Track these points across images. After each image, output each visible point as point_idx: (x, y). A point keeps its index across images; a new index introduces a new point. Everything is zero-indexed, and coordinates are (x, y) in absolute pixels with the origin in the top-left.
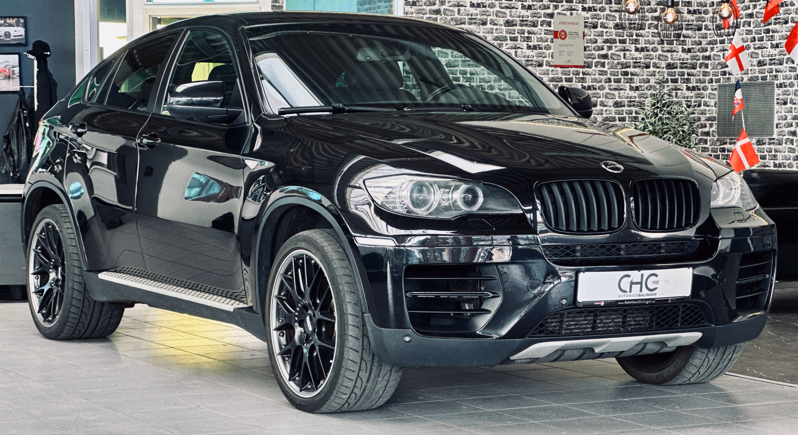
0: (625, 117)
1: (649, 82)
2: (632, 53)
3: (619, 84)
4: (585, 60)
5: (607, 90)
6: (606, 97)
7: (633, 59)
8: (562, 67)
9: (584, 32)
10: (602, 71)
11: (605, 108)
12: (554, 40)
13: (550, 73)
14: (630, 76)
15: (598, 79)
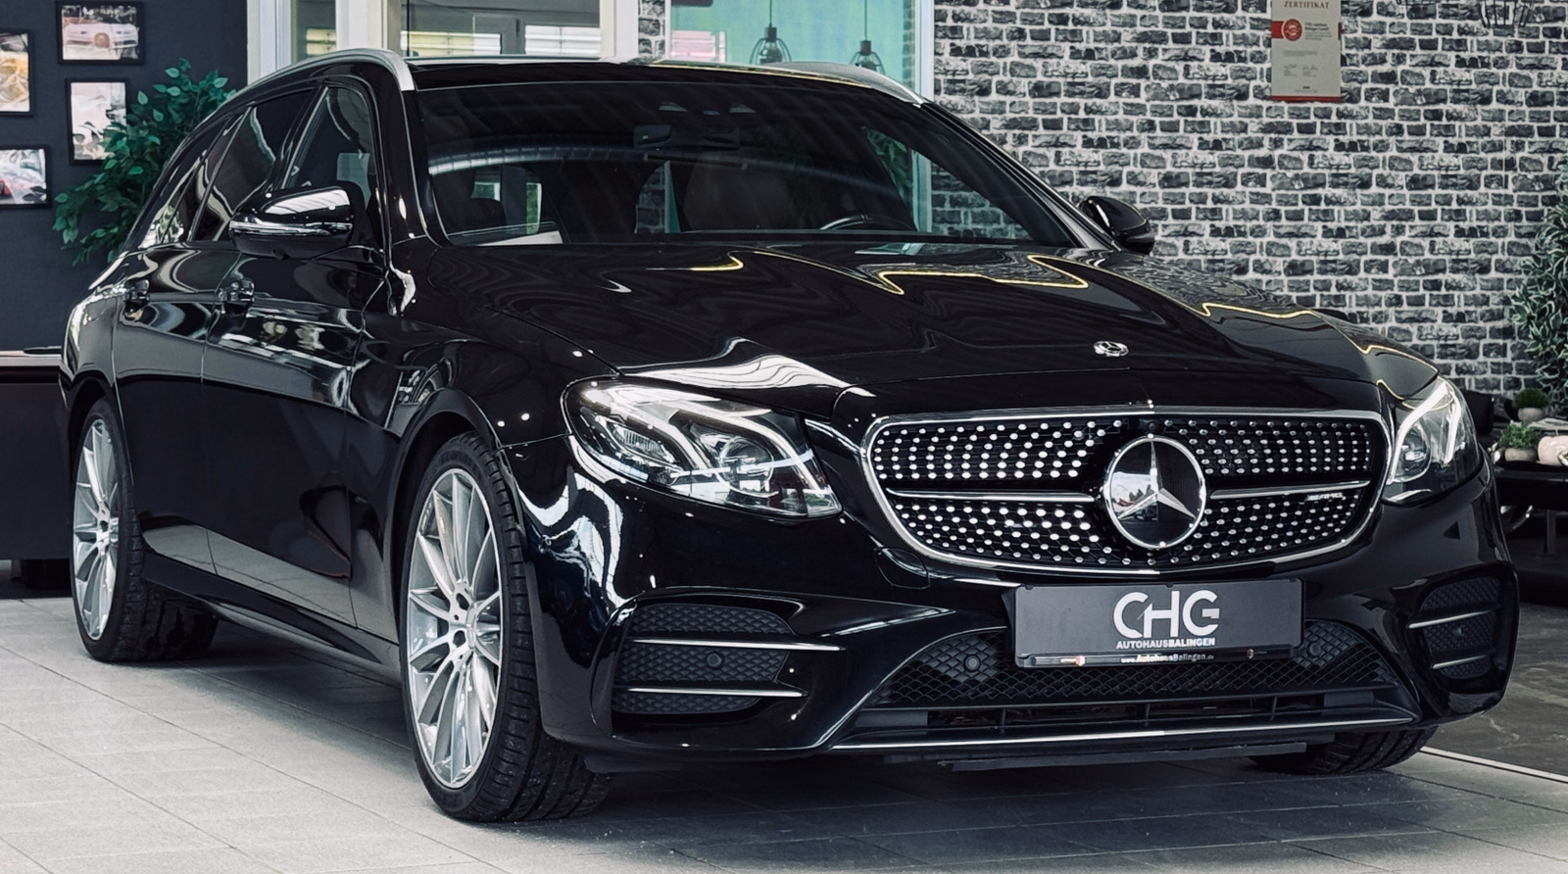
0: (1436, 210)
1: (1488, 134)
2: (1449, 69)
3: (1421, 138)
4: (1343, 85)
5: (1394, 152)
6: (1392, 167)
7: (1451, 83)
8: (1290, 100)
9: (1340, 25)
10: (1381, 109)
11: (1387, 192)
12: (1274, 40)
13: (1264, 113)
14: (1445, 121)
15: (1374, 127)
